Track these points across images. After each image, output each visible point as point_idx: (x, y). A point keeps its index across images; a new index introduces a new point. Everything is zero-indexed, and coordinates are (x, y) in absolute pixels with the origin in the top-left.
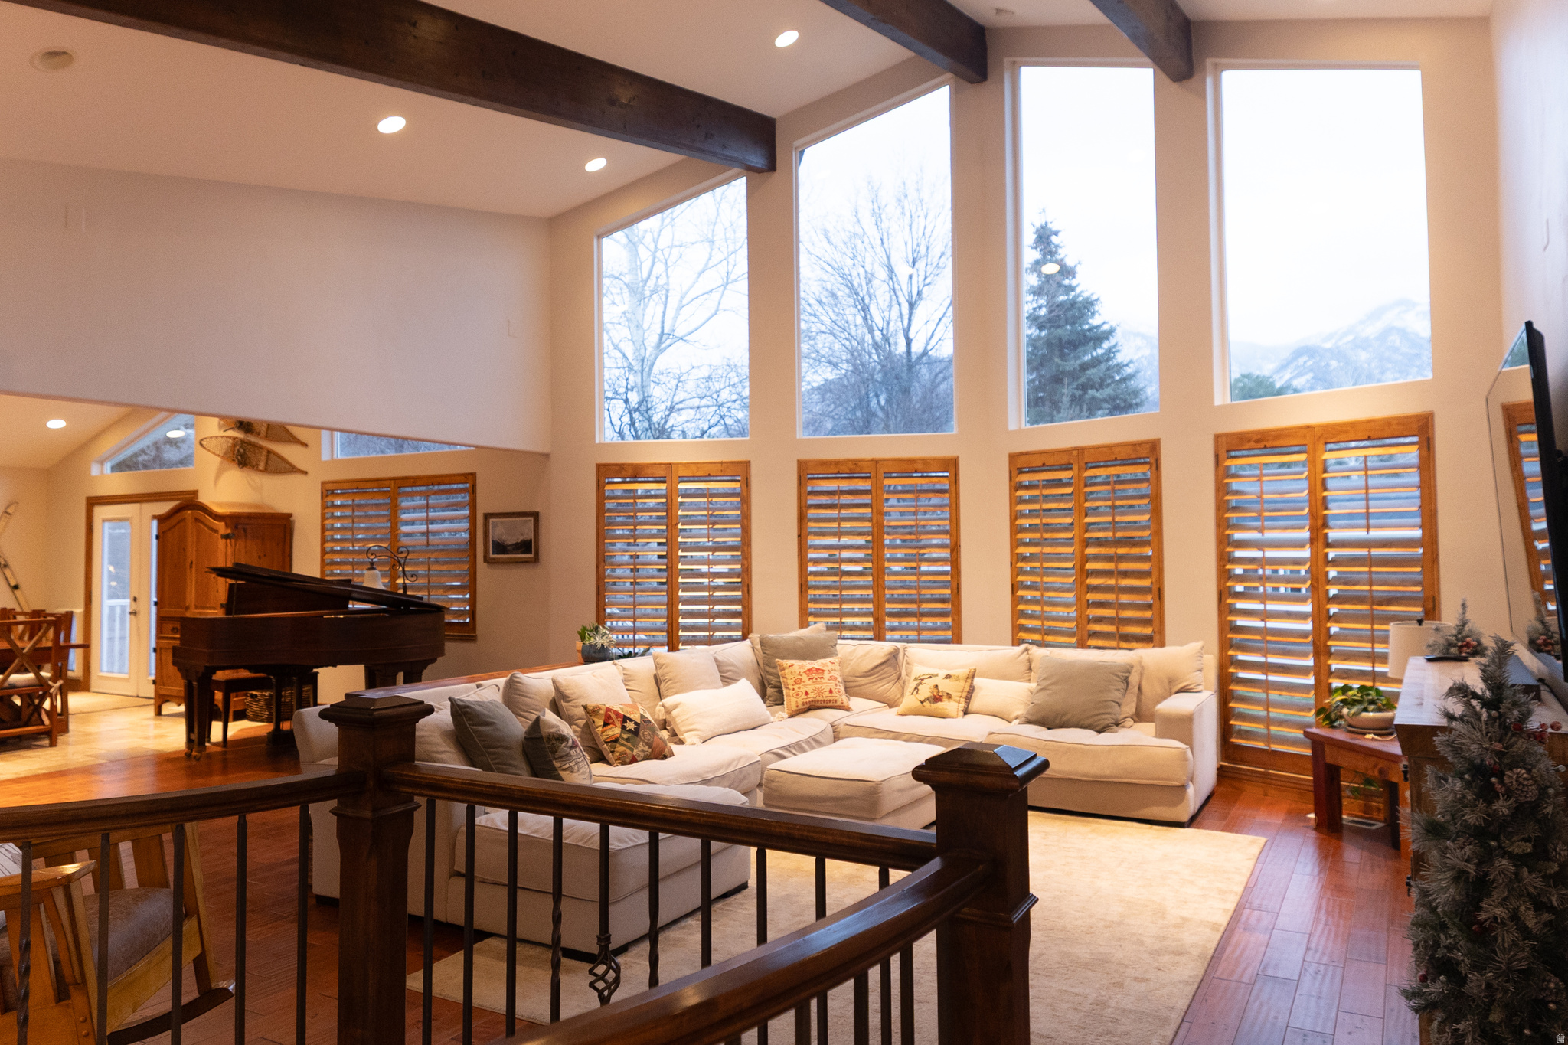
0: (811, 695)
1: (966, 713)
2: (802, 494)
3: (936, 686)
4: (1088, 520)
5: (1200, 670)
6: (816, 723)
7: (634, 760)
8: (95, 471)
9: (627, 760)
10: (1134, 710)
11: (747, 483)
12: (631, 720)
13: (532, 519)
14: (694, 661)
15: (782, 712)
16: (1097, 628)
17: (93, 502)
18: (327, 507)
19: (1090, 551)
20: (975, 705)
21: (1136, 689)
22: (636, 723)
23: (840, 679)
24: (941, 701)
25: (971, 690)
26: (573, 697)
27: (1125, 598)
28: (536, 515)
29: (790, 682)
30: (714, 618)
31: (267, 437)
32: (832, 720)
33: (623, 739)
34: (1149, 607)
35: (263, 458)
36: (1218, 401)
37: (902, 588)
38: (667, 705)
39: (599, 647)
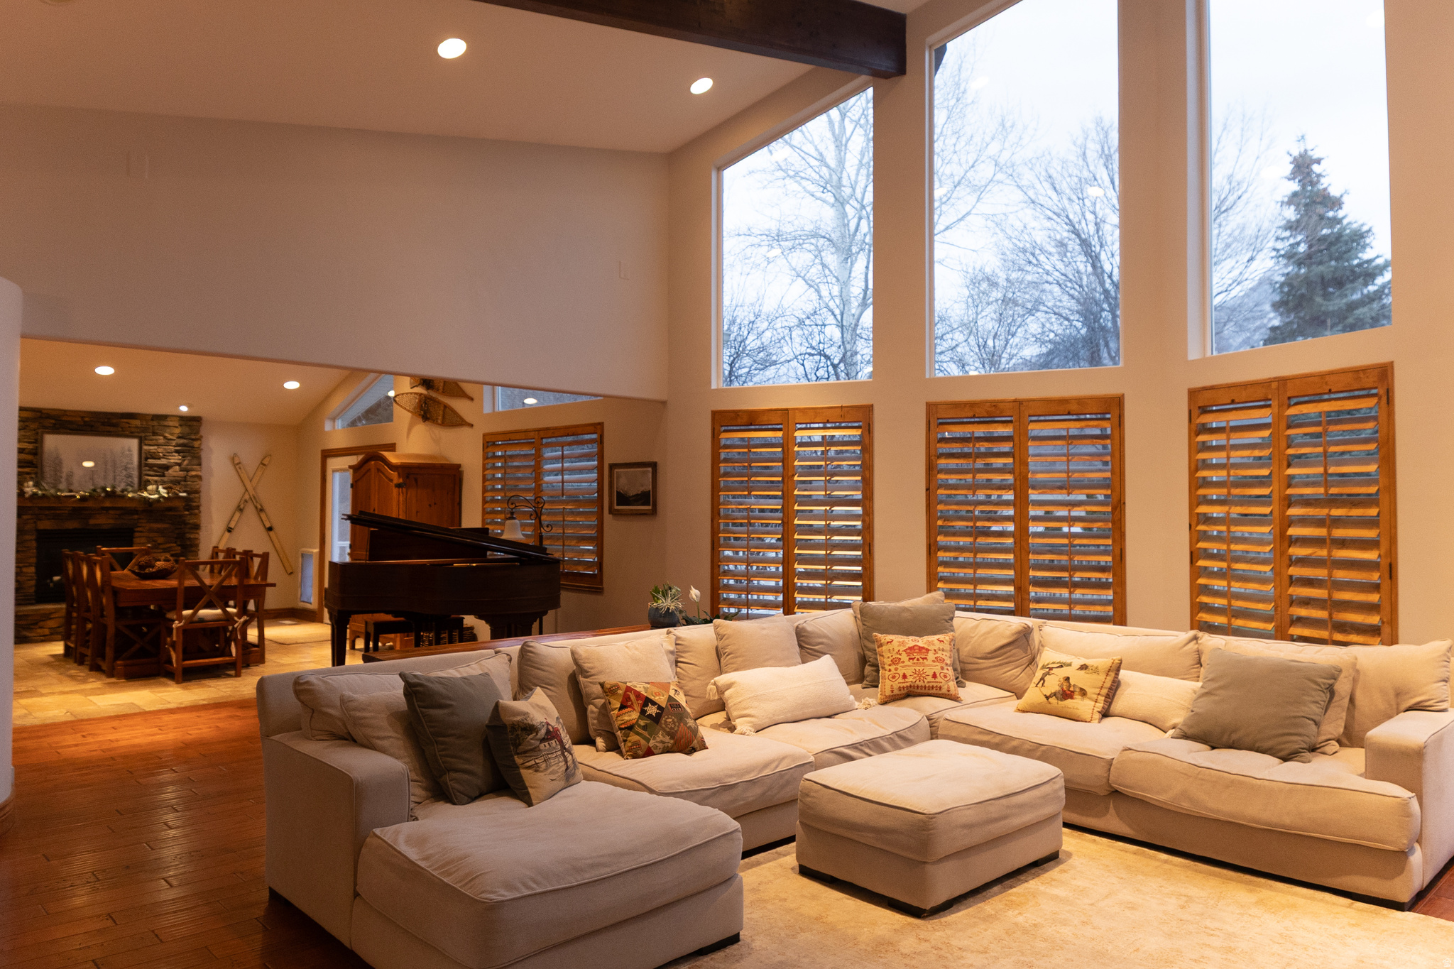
0: (910, 679)
1: (1105, 714)
2: (931, 441)
3: (1067, 679)
4: (1290, 471)
5: (1446, 681)
6: (908, 714)
7: (649, 753)
8: (328, 426)
9: (640, 753)
10: (1341, 730)
12: (654, 703)
13: (650, 469)
14: (764, 632)
15: (872, 700)
16: (1303, 612)
17: (327, 454)
18: (487, 458)
19: (1294, 511)
20: (1119, 705)
21: (1347, 700)
22: (660, 708)
23: (948, 661)
24: (1072, 697)
25: (1115, 687)
27: (1341, 575)
28: (654, 465)
29: (887, 661)
30: (832, 580)
31: (444, 393)
32: (930, 711)
33: (639, 726)
34: (1376, 588)
35: (441, 412)
37: (1051, 552)
38: (720, 684)
39: (665, 611)
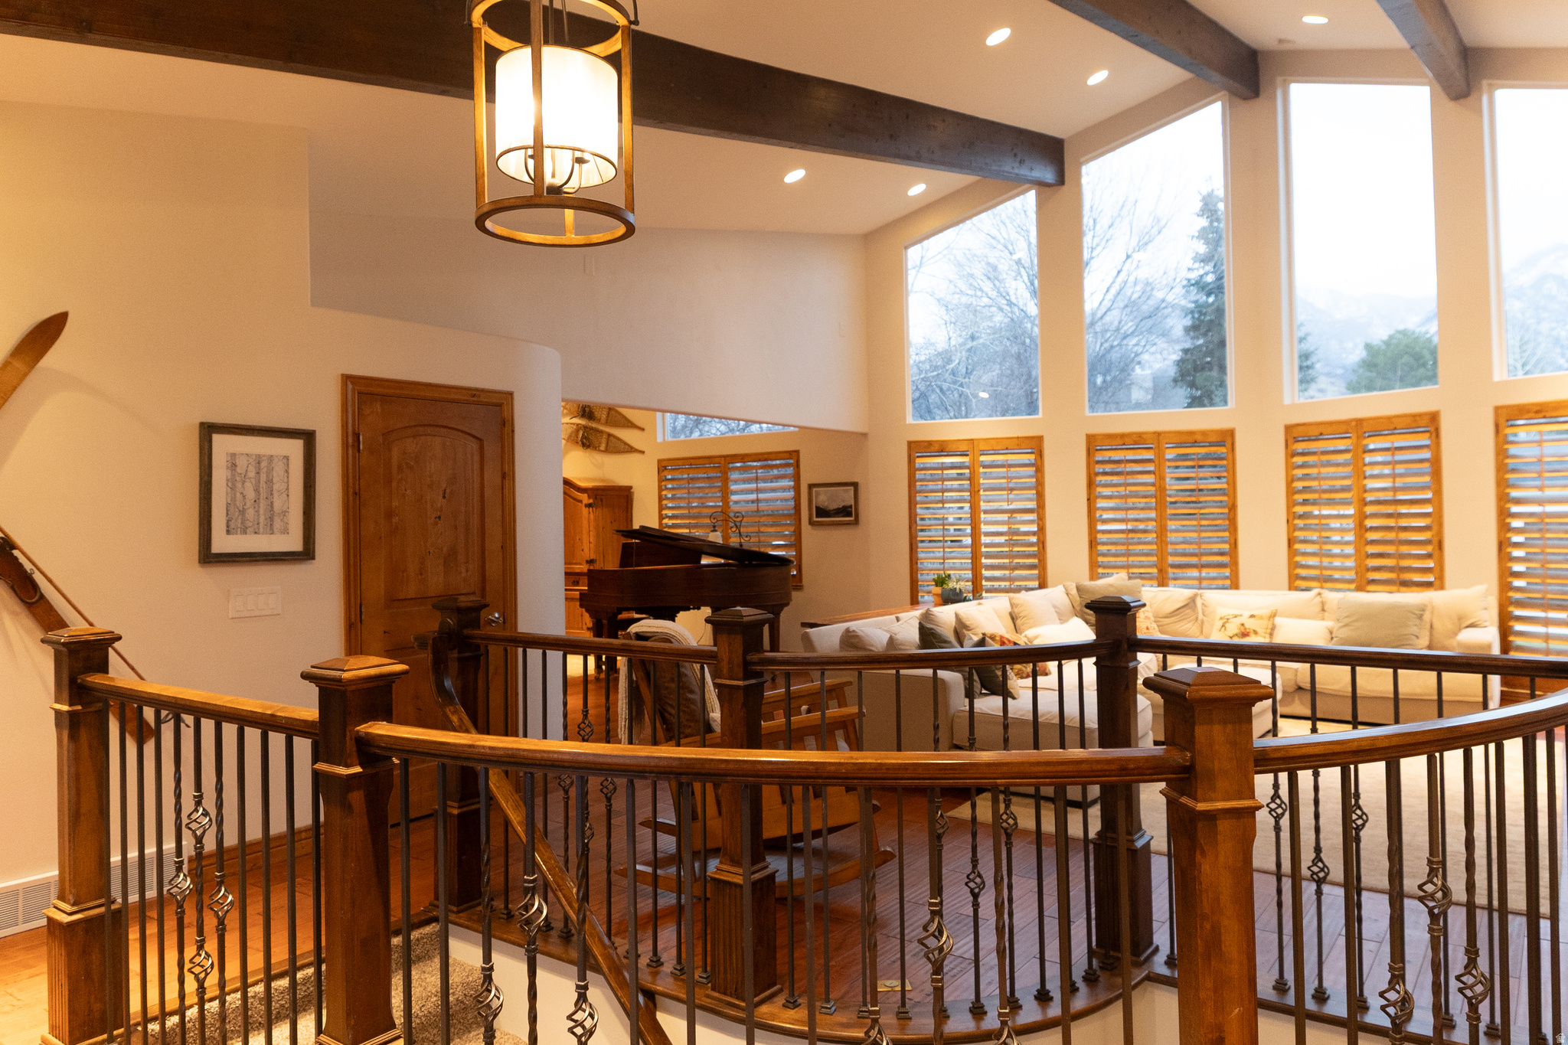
2: (1091, 462)
3: (1243, 625)
5: (1486, 609)
11: (1040, 454)
13: (852, 488)
14: (1039, 602)
16: (1377, 576)
18: (663, 480)
19: (1369, 510)
21: (1428, 626)
24: (1248, 636)
25: (1273, 628)
26: (972, 627)
28: (855, 485)
30: (1014, 570)
31: (607, 423)
35: (604, 441)
36: (1497, 378)
37: (1183, 543)
38: (1029, 636)
39: (958, 591)
